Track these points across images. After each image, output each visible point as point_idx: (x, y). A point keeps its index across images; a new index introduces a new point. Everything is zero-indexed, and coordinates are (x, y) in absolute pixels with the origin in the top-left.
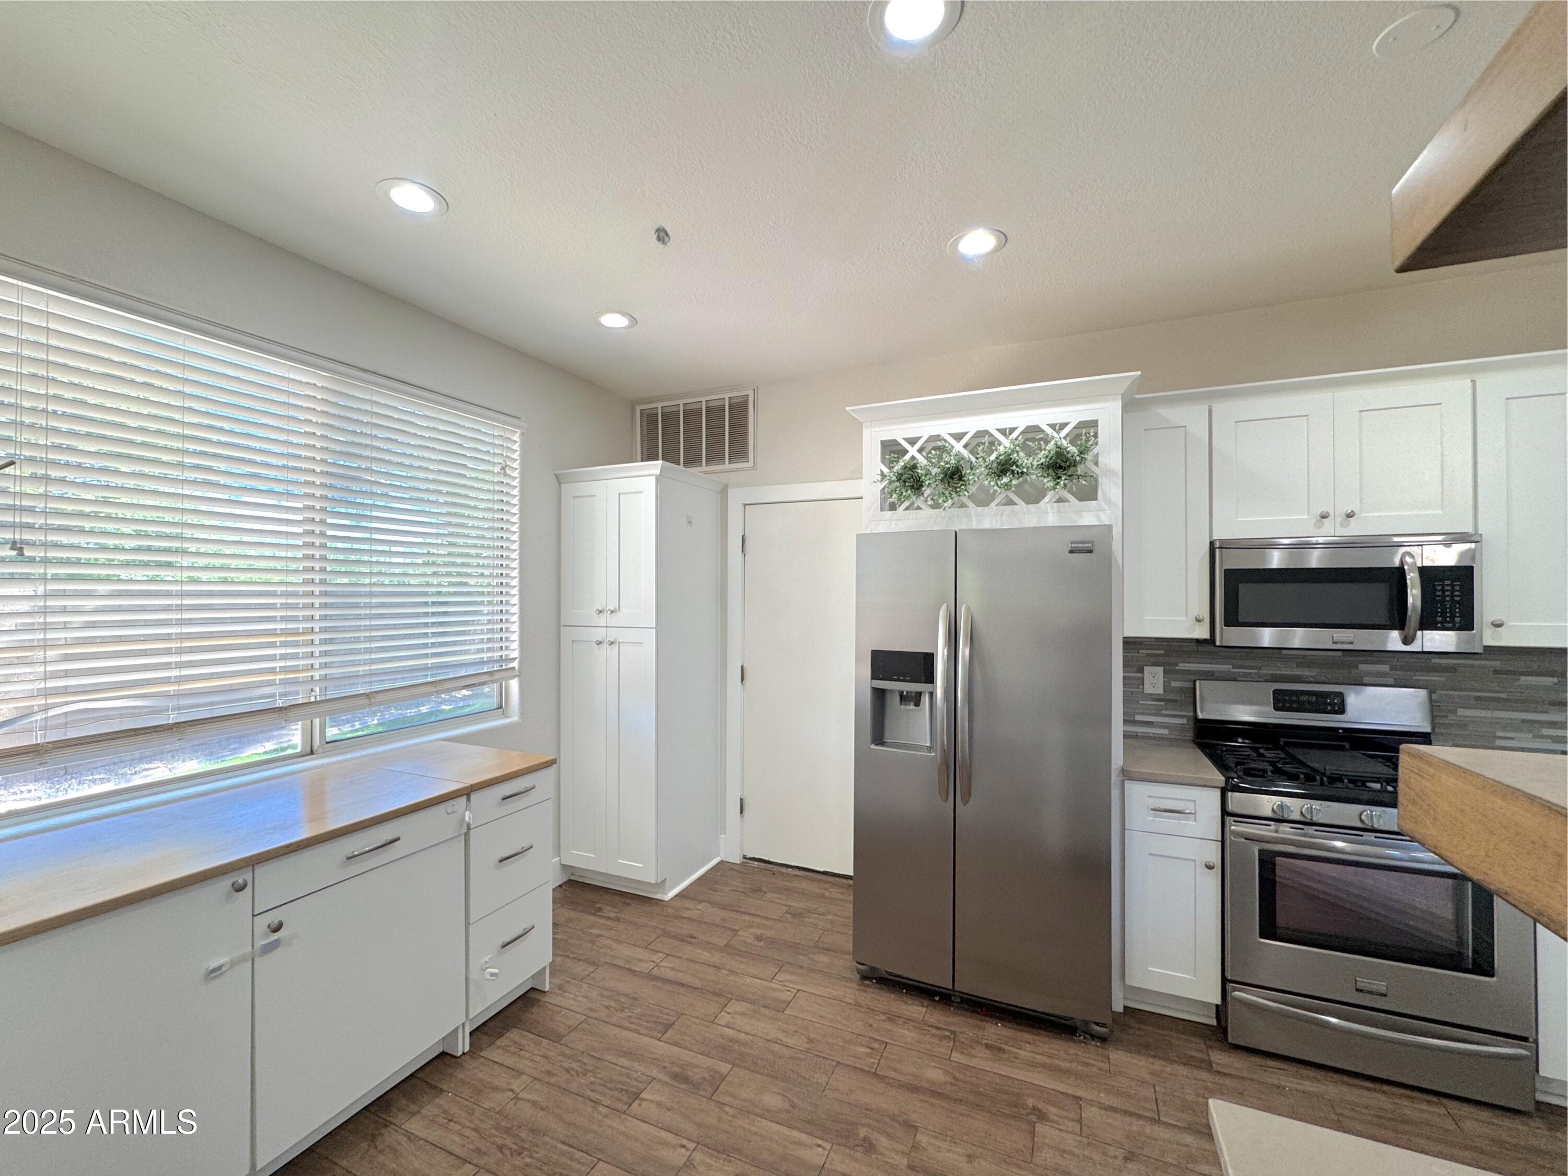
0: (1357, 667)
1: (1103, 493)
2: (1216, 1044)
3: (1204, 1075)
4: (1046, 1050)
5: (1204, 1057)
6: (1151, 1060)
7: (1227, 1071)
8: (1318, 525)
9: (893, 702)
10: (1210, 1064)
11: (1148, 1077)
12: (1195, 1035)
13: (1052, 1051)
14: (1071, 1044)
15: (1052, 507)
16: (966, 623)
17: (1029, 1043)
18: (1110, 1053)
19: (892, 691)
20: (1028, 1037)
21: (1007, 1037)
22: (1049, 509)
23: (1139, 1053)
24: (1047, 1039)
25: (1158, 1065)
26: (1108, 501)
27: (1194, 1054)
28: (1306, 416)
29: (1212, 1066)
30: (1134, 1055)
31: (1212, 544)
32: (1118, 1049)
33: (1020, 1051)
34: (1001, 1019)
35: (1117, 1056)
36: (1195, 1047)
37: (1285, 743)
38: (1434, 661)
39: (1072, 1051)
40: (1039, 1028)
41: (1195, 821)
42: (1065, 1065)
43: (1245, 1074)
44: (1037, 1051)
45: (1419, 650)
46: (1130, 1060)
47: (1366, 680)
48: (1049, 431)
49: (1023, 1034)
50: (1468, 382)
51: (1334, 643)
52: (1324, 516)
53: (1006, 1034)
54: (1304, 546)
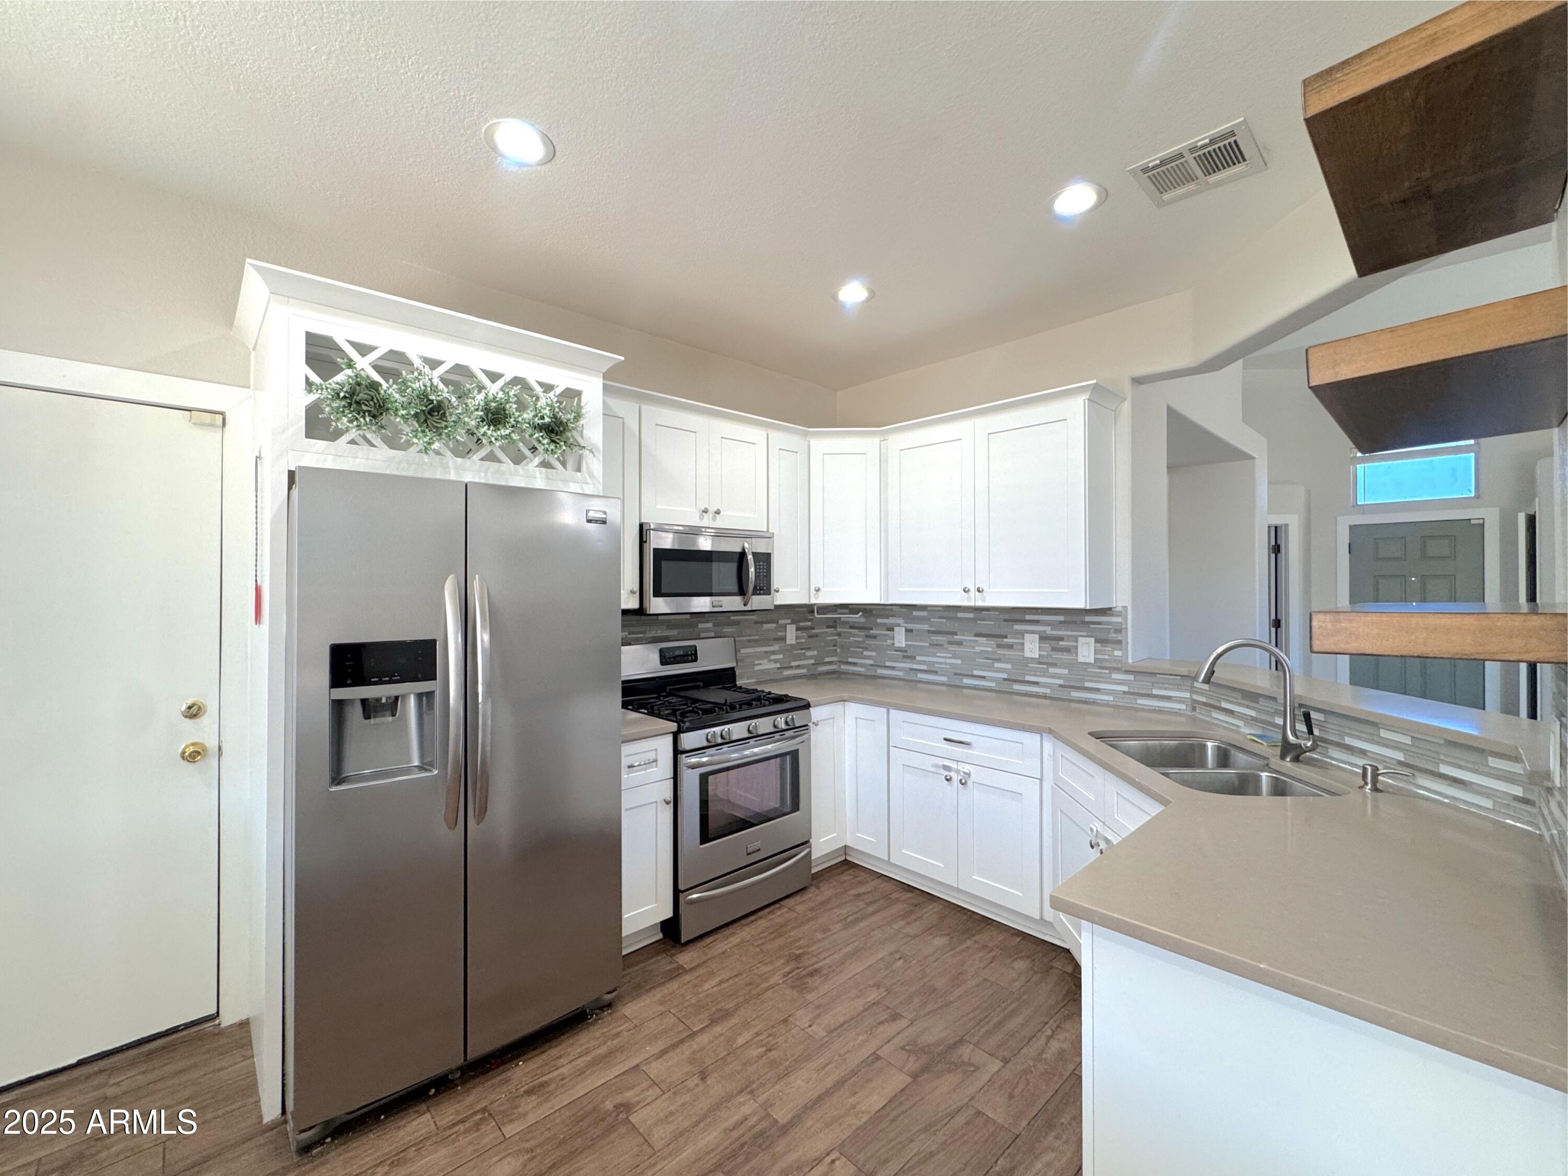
0: (697, 626)
1: (588, 467)
2: (673, 951)
3: (687, 978)
4: (579, 1050)
5: (674, 966)
6: (651, 994)
7: (694, 964)
8: (702, 518)
9: (355, 714)
10: (680, 967)
11: (662, 1008)
12: (658, 953)
13: (584, 1047)
14: (592, 1028)
15: (541, 473)
16: (481, 599)
17: (560, 1057)
18: (623, 1011)
19: (351, 701)
20: (554, 1052)
21: (538, 1068)
22: (538, 474)
23: (639, 996)
24: (571, 1041)
25: (657, 994)
26: (592, 476)
27: (668, 968)
28: (695, 432)
29: (684, 968)
30: (638, 1000)
31: (641, 526)
32: (626, 1004)
33: (560, 1071)
34: (518, 1057)
35: (630, 1009)
36: (663, 963)
37: (670, 690)
38: (733, 618)
39: (598, 1034)
40: (555, 1038)
41: (656, 767)
42: (603, 1050)
43: (704, 959)
44: (574, 1058)
45: (750, 609)
46: (639, 1005)
47: (702, 635)
48: (538, 389)
49: (549, 1052)
50: (766, 433)
51: (713, 607)
52: (705, 511)
53: (535, 1066)
54: (696, 531)
